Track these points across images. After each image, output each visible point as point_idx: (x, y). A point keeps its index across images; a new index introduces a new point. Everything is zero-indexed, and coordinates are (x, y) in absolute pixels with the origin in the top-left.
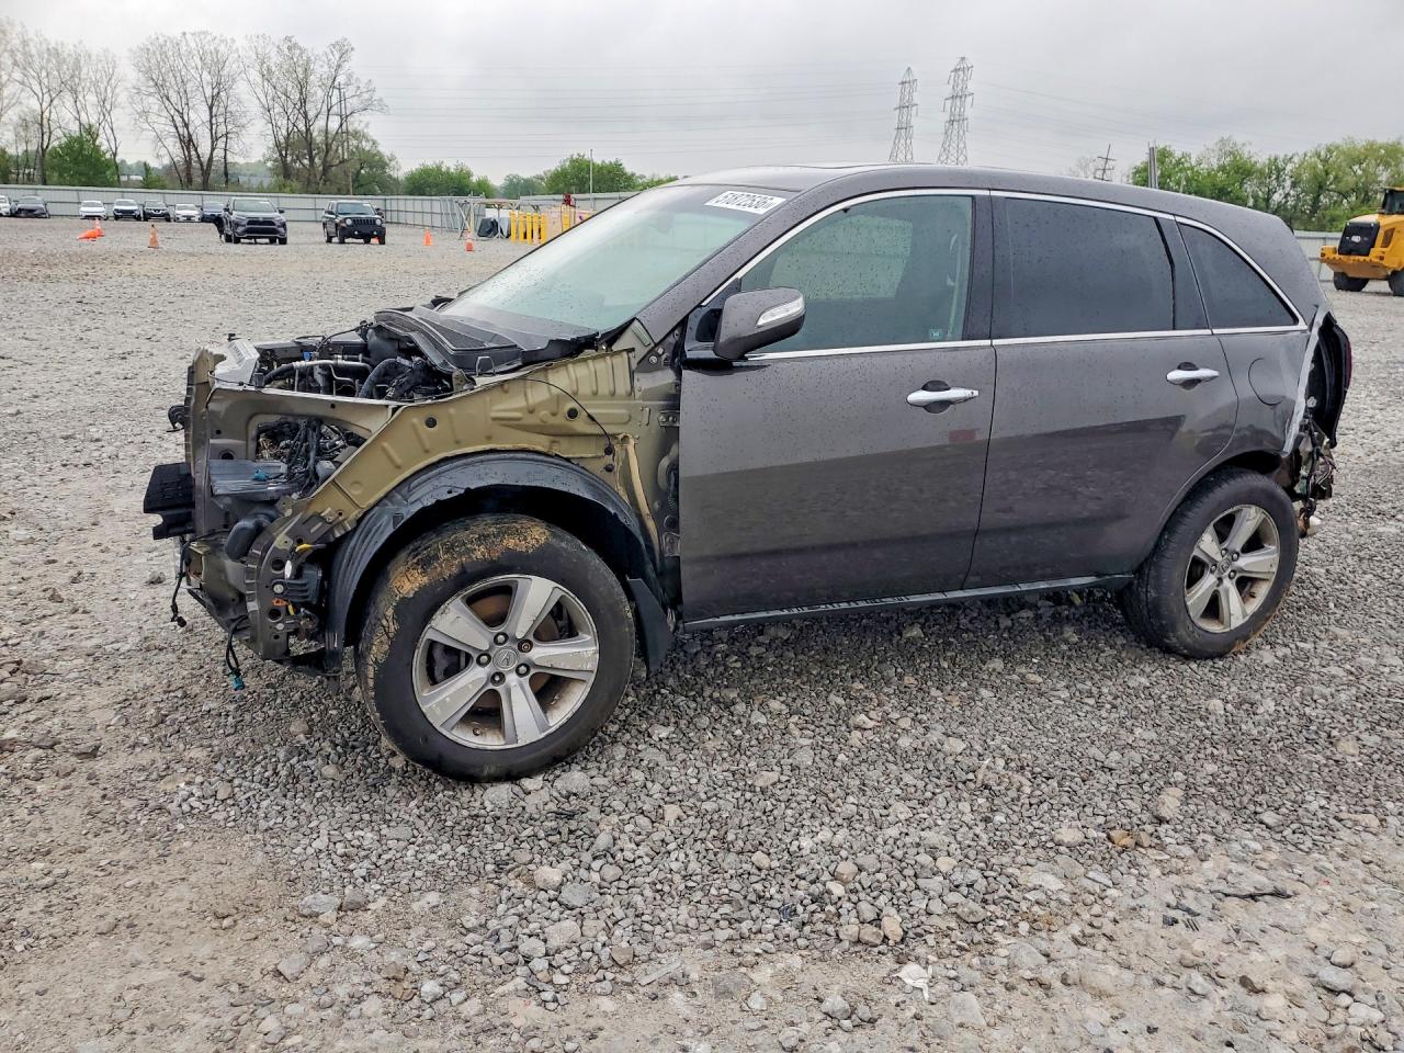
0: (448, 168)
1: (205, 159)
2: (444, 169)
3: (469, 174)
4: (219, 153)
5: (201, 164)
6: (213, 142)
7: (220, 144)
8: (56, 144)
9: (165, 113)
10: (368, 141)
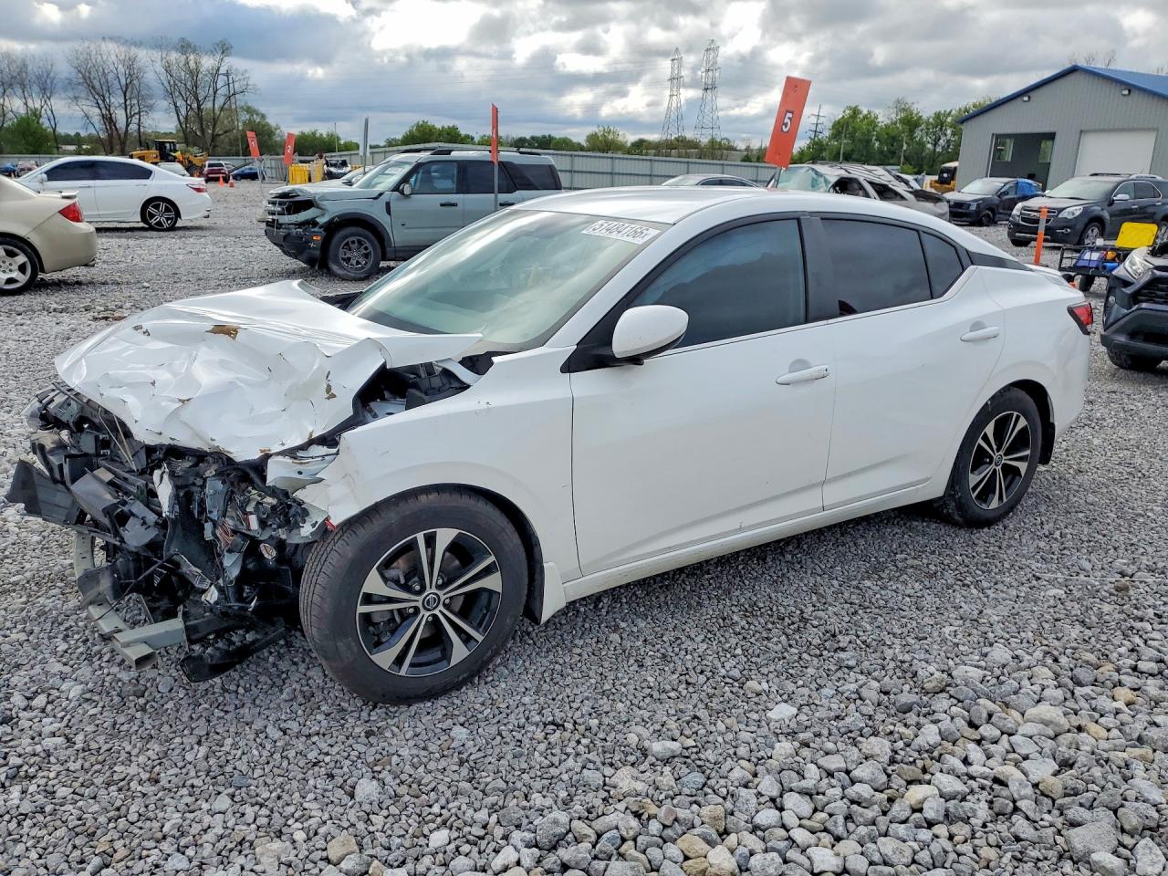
0: (321, 135)
1: (122, 131)
2: (318, 135)
3: (339, 139)
4: (133, 127)
5: (119, 135)
6: (127, 119)
7: (135, 120)
8: (10, 123)
9: (91, 98)
10: (257, 114)
